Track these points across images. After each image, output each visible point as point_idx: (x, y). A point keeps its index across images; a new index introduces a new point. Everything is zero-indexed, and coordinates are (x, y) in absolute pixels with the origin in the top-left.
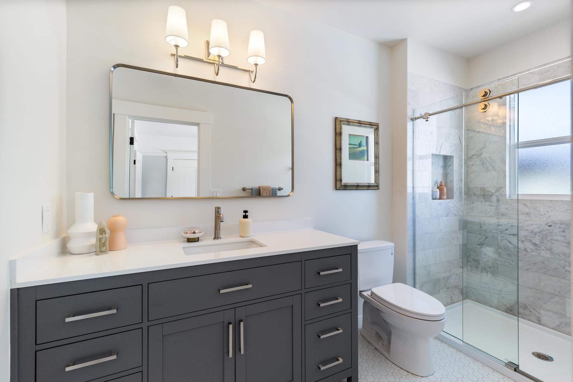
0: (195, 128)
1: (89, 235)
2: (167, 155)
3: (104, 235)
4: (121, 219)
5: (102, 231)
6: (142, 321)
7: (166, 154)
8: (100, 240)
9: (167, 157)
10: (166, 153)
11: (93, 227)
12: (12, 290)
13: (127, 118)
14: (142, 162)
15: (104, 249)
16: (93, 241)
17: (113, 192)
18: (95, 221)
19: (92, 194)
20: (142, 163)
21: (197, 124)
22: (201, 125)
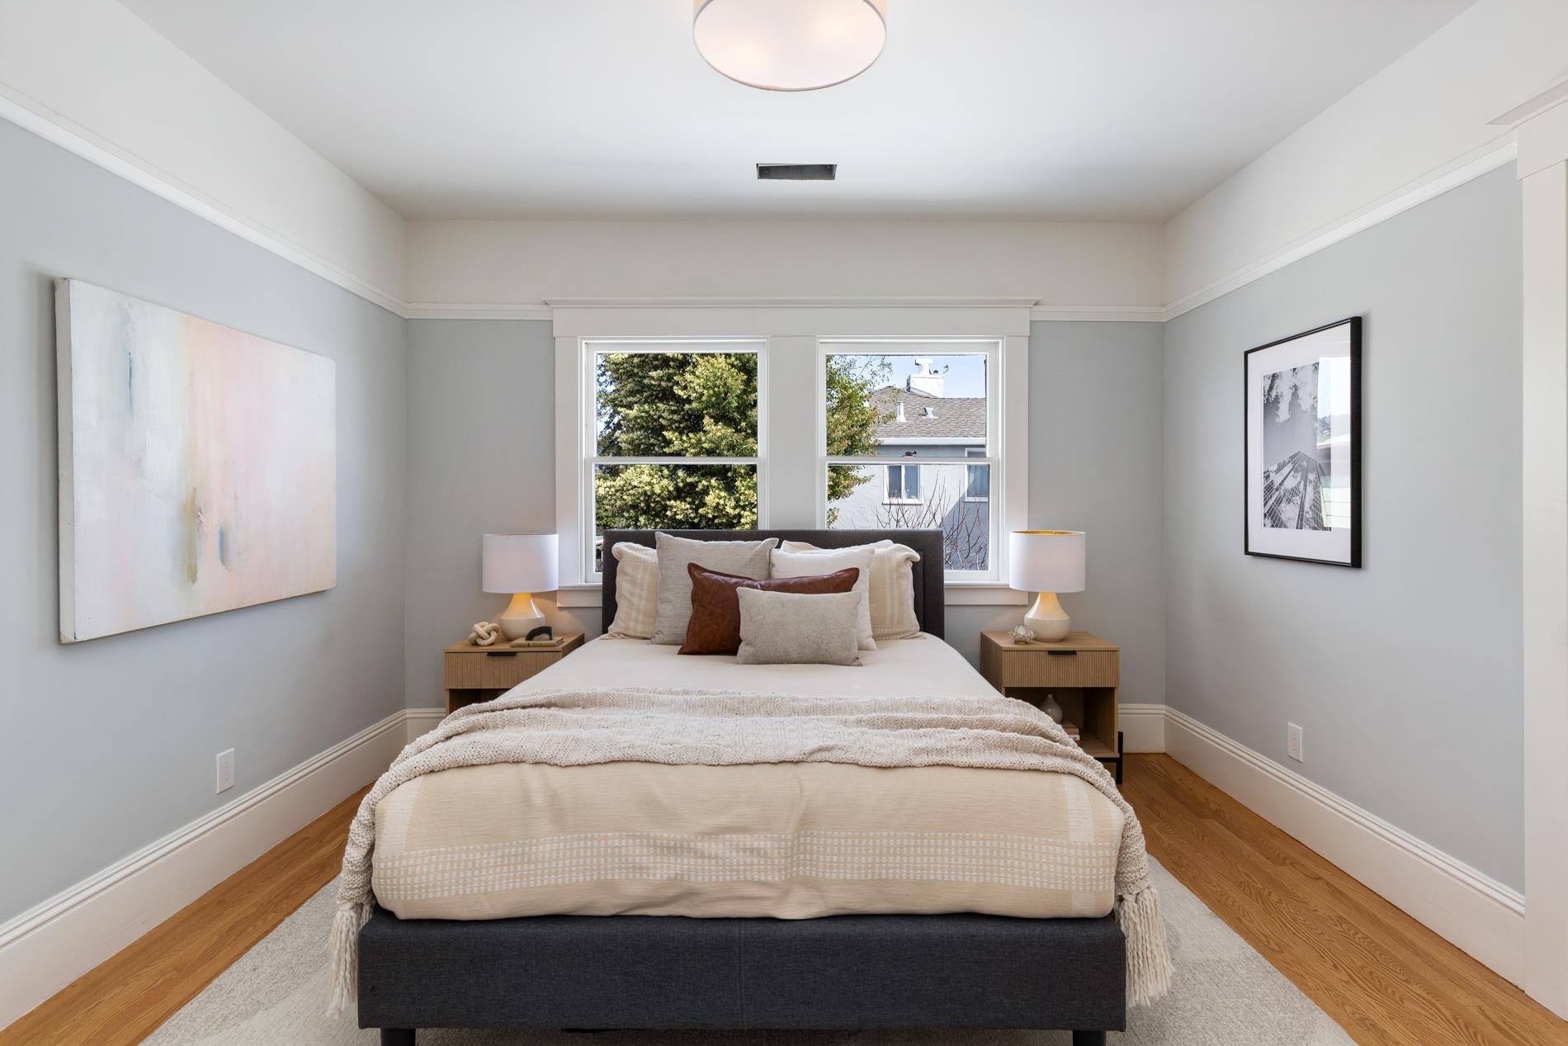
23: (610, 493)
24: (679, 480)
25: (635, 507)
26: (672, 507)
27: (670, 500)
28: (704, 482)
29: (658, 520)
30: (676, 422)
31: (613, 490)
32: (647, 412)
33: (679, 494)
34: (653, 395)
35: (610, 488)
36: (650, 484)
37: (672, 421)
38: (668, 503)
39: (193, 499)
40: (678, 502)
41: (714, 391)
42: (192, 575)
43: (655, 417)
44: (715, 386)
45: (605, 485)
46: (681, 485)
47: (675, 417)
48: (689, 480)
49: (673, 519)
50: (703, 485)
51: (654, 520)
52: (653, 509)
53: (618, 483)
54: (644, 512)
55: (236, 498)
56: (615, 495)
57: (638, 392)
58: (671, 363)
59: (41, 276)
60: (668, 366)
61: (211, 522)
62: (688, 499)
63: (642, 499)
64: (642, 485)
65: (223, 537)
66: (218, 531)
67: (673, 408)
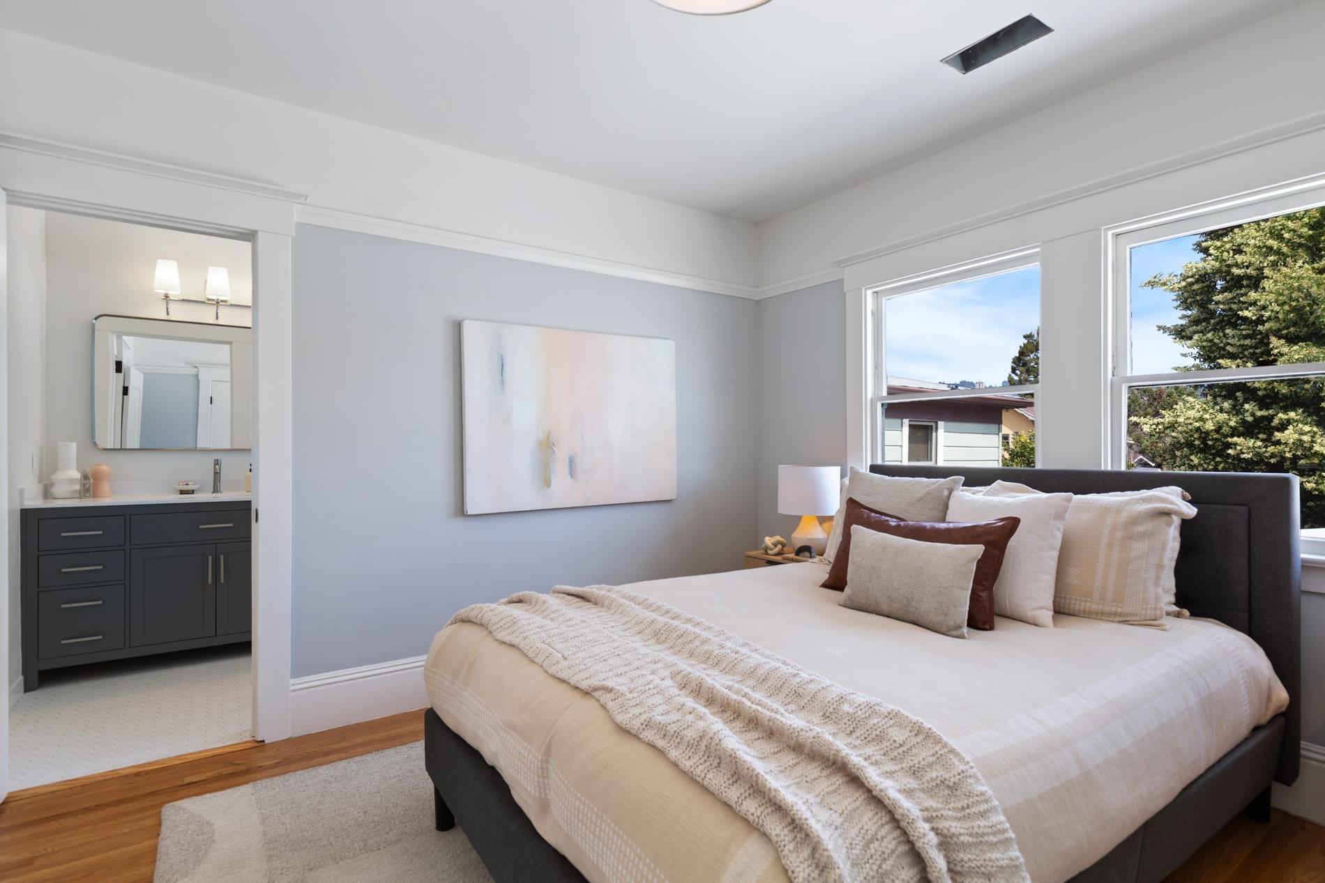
0: (228, 347)
1: (73, 481)
2: (198, 372)
3: (88, 481)
4: (105, 468)
5: (85, 477)
6: (125, 543)
7: (196, 369)
8: (84, 485)
9: (197, 376)
10: (196, 367)
11: (76, 475)
12: (22, 510)
13: (110, 334)
14: (142, 389)
15: (88, 495)
16: (77, 487)
17: (95, 443)
18: (78, 470)
19: (74, 445)
20: (142, 391)
21: (230, 343)
22: (234, 344)
23: (1158, 430)
24: (1246, 414)
25: (1190, 445)
26: (1236, 444)
27: (1232, 436)
28: (1280, 415)
29: (1218, 459)
30: (1251, 347)
31: (1160, 427)
32: (1211, 341)
33: (1249, 430)
34: (1223, 321)
35: (1158, 424)
36: (1201, 419)
37: (1244, 347)
38: (1230, 440)
39: (548, 437)
40: (1242, 439)
41: (1290, 306)
42: (547, 483)
43: (1221, 345)
44: (1291, 299)
45: (1151, 422)
46: (1250, 419)
47: (1248, 342)
48: (1259, 414)
49: (1237, 457)
50: (1281, 419)
51: (1214, 458)
52: (1213, 447)
53: (1167, 420)
54: (1201, 451)
55: (582, 436)
56: (1163, 432)
57: (1205, 320)
58: (1245, 282)
59: (454, 321)
60: (1241, 287)
61: (562, 453)
62: (1261, 436)
63: (1196, 436)
64: (1189, 421)
65: (571, 462)
66: (567, 458)
67: (1244, 332)
